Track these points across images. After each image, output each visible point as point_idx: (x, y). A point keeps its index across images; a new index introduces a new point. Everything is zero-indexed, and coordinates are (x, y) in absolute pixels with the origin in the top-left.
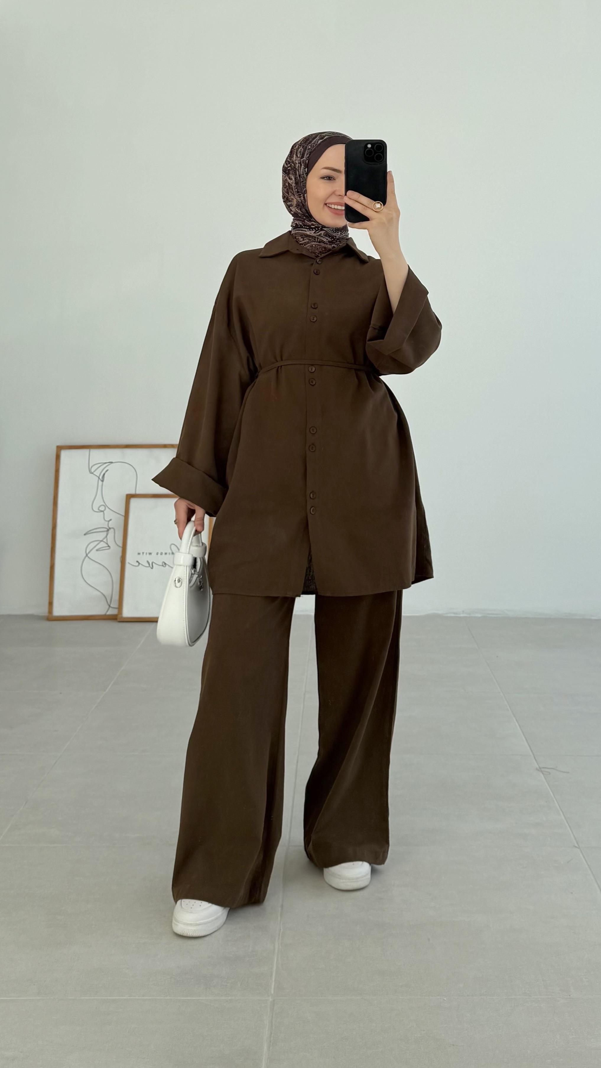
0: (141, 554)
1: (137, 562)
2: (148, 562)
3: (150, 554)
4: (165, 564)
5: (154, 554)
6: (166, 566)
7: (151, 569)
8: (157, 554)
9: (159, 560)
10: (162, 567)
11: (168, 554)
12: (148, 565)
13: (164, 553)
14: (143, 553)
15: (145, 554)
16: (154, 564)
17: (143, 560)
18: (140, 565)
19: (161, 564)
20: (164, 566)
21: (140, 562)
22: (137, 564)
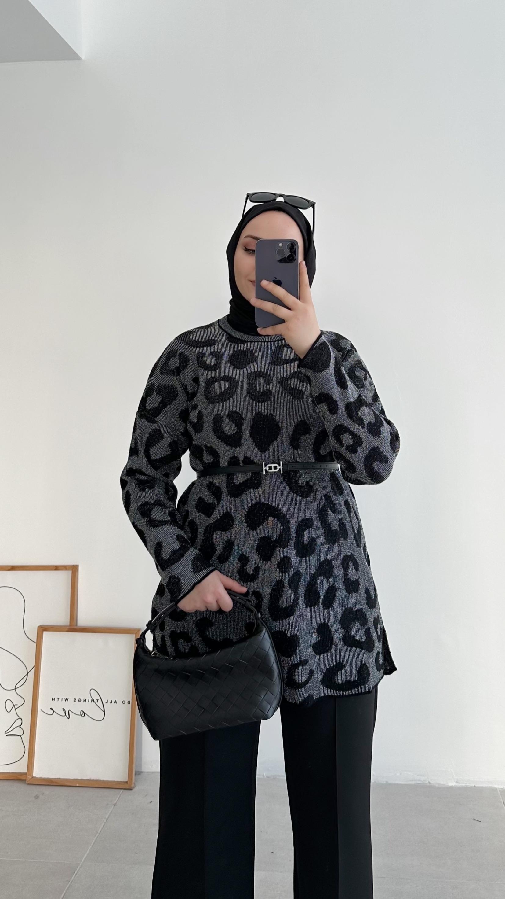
0: (56, 699)
1: (51, 709)
2: (63, 709)
3: (66, 700)
4: (83, 712)
5: (71, 700)
6: (84, 715)
7: (67, 719)
8: (75, 700)
9: (77, 708)
10: (80, 716)
11: (87, 701)
12: (65, 715)
13: (82, 700)
14: (58, 699)
15: (60, 700)
16: (70, 711)
17: (58, 707)
18: (54, 712)
19: (80, 714)
20: (83, 715)
21: (54, 710)
22: (52, 711)
